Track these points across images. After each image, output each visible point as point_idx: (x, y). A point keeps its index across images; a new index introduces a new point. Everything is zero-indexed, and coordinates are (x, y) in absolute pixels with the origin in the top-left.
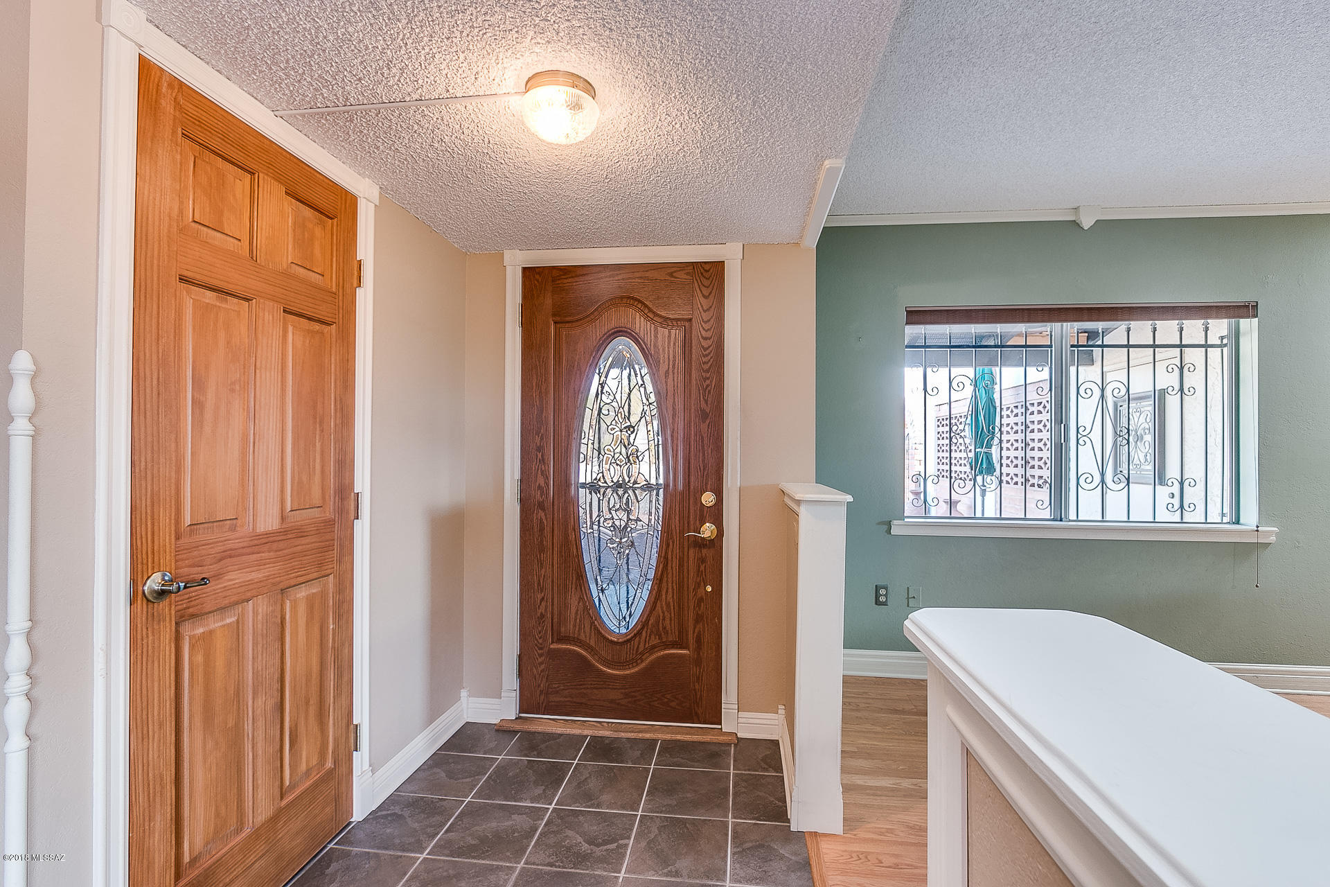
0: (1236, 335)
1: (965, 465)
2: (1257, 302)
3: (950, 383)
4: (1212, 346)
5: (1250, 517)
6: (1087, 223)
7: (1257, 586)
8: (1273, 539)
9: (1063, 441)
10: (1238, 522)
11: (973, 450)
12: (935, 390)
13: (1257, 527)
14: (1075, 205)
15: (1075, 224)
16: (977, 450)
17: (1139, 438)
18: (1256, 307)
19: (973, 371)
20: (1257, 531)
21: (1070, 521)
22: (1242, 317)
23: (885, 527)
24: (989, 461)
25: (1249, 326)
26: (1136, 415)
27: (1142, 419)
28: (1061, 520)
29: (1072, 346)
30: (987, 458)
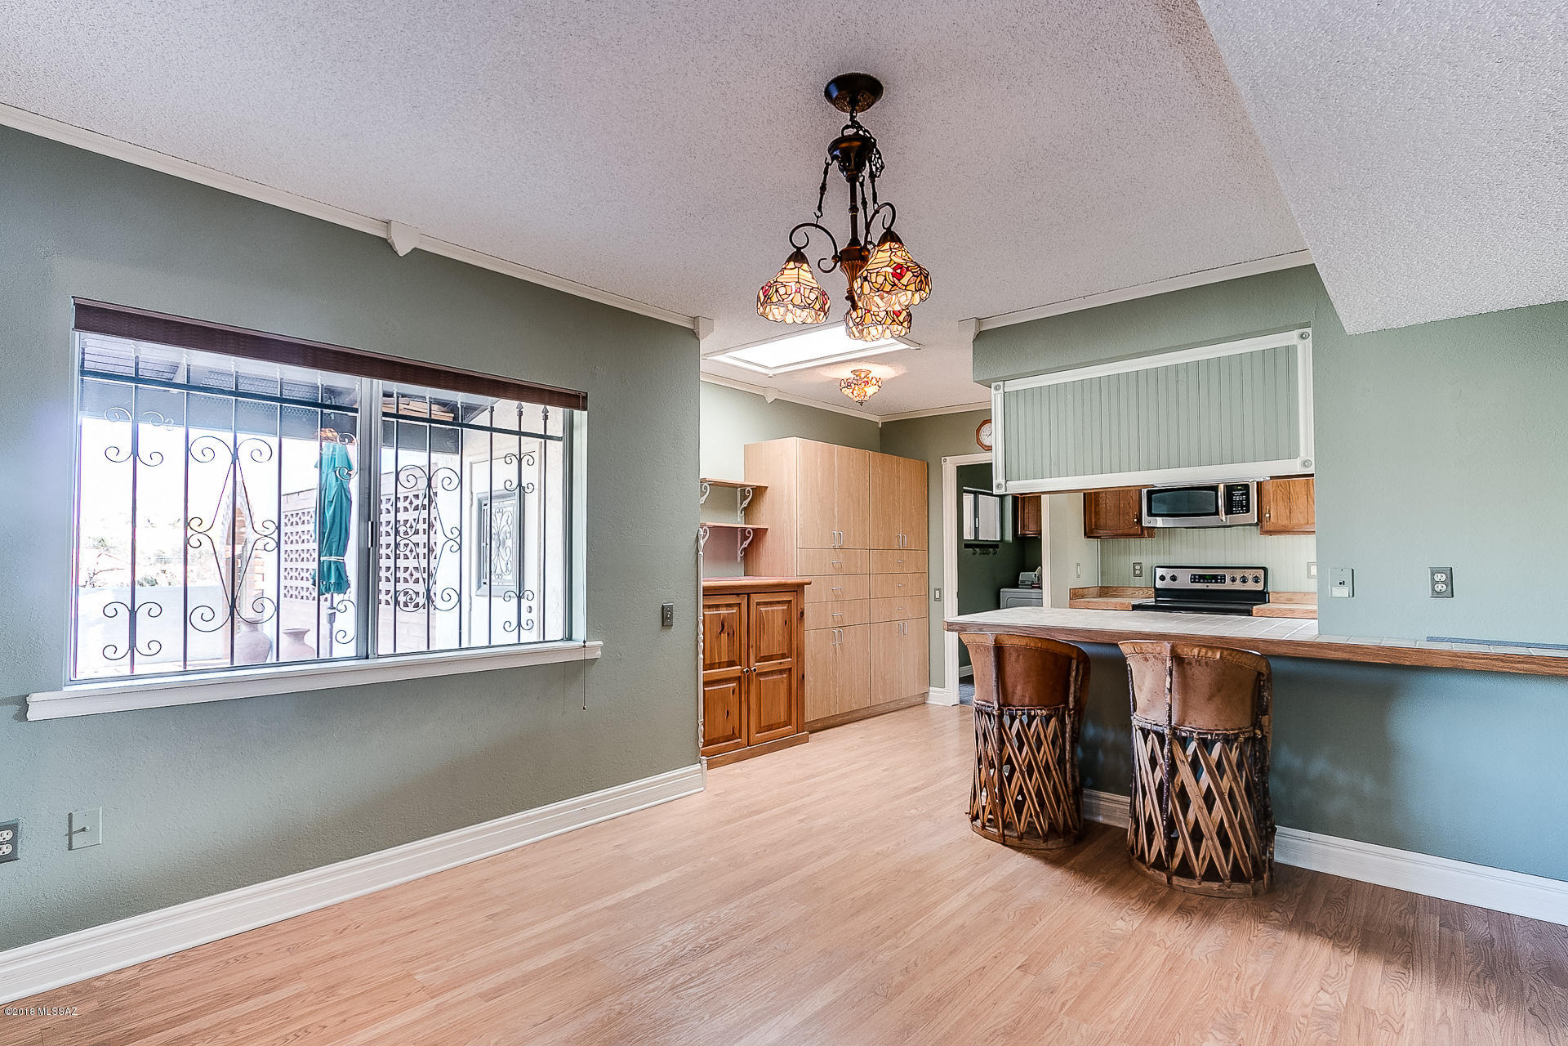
0: (570, 427)
1: (308, 580)
2: (587, 393)
3: (188, 450)
4: (551, 438)
5: (580, 631)
6: (403, 249)
7: (584, 708)
8: (599, 654)
9: (370, 546)
10: (570, 638)
11: (317, 559)
12: (157, 458)
13: (585, 642)
14: (387, 218)
15: (386, 244)
16: (322, 559)
17: (501, 543)
18: (585, 398)
19: (233, 434)
20: (584, 646)
21: (380, 656)
22: (578, 408)
23: (15, 709)
24: (340, 574)
25: (581, 417)
26: (499, 516)
27: (504, 522)
28: (367, 658)
29: (385, 414)
30: (337, 569)
